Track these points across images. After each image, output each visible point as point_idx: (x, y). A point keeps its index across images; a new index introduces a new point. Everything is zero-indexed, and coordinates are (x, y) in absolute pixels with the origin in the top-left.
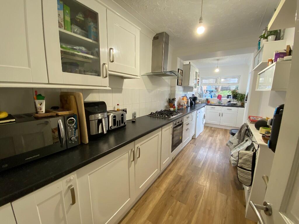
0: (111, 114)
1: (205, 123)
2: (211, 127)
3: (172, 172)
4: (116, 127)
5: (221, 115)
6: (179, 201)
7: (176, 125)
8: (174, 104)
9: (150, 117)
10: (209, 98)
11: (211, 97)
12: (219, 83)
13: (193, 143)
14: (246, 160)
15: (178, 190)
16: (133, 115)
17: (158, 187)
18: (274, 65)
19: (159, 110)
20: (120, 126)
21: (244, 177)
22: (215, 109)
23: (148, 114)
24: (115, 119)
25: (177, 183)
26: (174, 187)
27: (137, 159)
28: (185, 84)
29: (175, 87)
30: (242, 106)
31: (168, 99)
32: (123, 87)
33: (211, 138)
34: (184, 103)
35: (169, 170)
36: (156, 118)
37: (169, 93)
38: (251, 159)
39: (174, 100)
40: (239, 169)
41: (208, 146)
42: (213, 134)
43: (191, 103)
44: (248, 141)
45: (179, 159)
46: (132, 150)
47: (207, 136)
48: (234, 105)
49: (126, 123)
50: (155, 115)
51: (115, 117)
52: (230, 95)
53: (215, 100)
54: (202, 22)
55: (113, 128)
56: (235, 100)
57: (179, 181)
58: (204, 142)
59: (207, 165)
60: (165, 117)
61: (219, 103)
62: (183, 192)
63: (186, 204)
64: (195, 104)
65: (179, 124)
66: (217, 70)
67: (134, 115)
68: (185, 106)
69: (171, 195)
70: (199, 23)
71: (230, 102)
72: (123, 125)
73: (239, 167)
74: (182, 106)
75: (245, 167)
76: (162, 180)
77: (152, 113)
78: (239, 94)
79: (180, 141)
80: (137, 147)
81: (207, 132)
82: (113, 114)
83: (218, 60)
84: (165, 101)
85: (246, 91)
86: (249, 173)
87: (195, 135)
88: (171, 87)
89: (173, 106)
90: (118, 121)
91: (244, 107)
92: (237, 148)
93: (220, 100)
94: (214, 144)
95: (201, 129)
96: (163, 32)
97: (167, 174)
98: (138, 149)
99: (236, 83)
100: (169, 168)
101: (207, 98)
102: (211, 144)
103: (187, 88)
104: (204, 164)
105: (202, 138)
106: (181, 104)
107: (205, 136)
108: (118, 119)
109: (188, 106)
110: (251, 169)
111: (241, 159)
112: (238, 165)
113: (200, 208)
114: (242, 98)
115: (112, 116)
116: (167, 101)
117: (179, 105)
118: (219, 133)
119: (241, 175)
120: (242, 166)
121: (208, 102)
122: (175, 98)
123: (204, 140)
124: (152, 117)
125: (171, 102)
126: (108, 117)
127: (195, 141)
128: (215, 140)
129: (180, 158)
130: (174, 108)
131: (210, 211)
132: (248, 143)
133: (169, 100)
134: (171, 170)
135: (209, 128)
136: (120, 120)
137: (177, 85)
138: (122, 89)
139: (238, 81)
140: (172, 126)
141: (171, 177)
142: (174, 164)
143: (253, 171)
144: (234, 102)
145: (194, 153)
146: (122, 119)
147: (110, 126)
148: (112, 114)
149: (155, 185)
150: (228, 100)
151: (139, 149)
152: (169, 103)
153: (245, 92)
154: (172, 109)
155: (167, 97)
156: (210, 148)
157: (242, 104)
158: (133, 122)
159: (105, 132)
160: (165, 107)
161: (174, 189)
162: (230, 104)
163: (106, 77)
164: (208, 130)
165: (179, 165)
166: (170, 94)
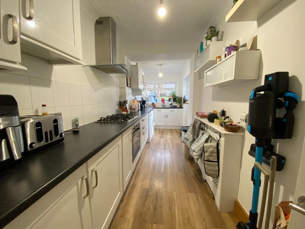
0: (30, 120)
1: (155, 126)
2: (160, 129)
3: (136, 188)
4: (43, 143)
5: (166, 117)
6: (155, 224)
7: (135, 130)
8: (126, 108)
9: (99, 124)
10: (155, 102)
11: (156, 101)
12: (161, 88)
13: (149, 147)
14: (212, 152)
15: (149, 208)
16: (73, 123)
17: (123, 216)
18: (234, 54)
19: (110, 114)
20: (52, 141)
21: (212, 169)
22: (161, 111)
23: (96, 121)
24: (41, 129)
25: (146, 200)
26: (143, 206)
27: (93, 190)
28: (134, 86)
29: (125, 88)
30: (181, 107)
31: (118, 102)
32: (53, 78)
33: (162, 139)
34: (136, 107)
35: (132, 187)
36: (109, 124)
37: (119, 94)
38: (216, 150)
39: (125, 102)
40: (206, 163)
41: (162, 147)
42: (163, 135)
43: (142, 107)
44: (204, 134)
45: (140, 169)
46: (82, 178)
47: (159, 138)
48: (175, 107)
49: (63, 135)
50: (107, 121)
51: (38, 124)
52: (171, 99)
53: (159, 103)
54: (163, 3)
55: (36, 146)
56: (175, 102)
57: (147, 196)
58: (158, 144)
59: (168, 167)
60: (121, 121)
61: (163, 106)
62: (155, 208)
63: (163, 224)
64: (145, 107)
65: (137, 127)
66: (161, 75)
67: (75, 123)
68: (137, 109)
69: (144, 220)
70: (160, 3)
71: (171, 104)
72: (58, 137)
73: (206, 161)
74: (134, 109)
75: (212, 160)
76: (126, 204)
77: (101, 118)
78: (177, 97)
79: (139, 148)
80: (92, 171)
81: (158, 134)
82: (33, 119)
83: (160, 65)
84: (116, 104)
85: (182, 94)
86: (216, 164)
87: (149, 138)
88: (121, 88)
89: (126, 110)
90: (46, 133)
91: (183, 108)
92: (196, 142)
93: (164, 103)
94: (167, 144)
95: (152, 132)
96: (109, 17)
97: (131, 193)
98: (94, 173)
99: (173, 88)
100: (131, 184)
101: (152, 102)
102: (165, 145)
103: (136, 91)
104: (165, 166)
105: (155, 141)
106: (133, 107)
107: (157, 138)
108: (47, 128)
109: (139, 110)
110: (217, 160)
111: (206, 152)
112: (205, 159)
113: (179, 220)
114: (180, 101)
115: (32, 123)
116: (118, 104)
117: (131, 108)
118: (168, 134)
119: (209, 168)
120: (210, 159)
121: (154, 106)
122: (127, 101)
123: (157, 142)
124: (103, 124)
125: (122, 104)
126: (23, 126)
127: (150, 144)
128: (166, 141)
129: (141, 167)
130: (127, 111)
131: (188, 219)
132: (206, 136)
133: (120, 102)
134: (134, 186)
135: (158, 130)
136: (51, 131)
137: (127, 86)
138: (50, 81)
139: (176, 86)
140: (131, 131)
141: (136, 195)
142: (135, 178)
143: (218, 161)
144: (175, 104)
145: (153, 158)
146: (56, 128)
147: (29, 142)
148: (32, 121)
149: (119, 215)
150: (170, 103)
151: (96, 172)
152: (120, 107)
153: (182, 96)
154: (124, 113)
155: (117, 100)
156: (165, 148)
157: (180, 106)
158: (75, 132)
159: (17, 156)
160: (116, 111)
161: (144, 210)
162: (172, 106)
163: (14, 42)
164: (157, 133)
165: (141, 177)
166: (120, 96)
